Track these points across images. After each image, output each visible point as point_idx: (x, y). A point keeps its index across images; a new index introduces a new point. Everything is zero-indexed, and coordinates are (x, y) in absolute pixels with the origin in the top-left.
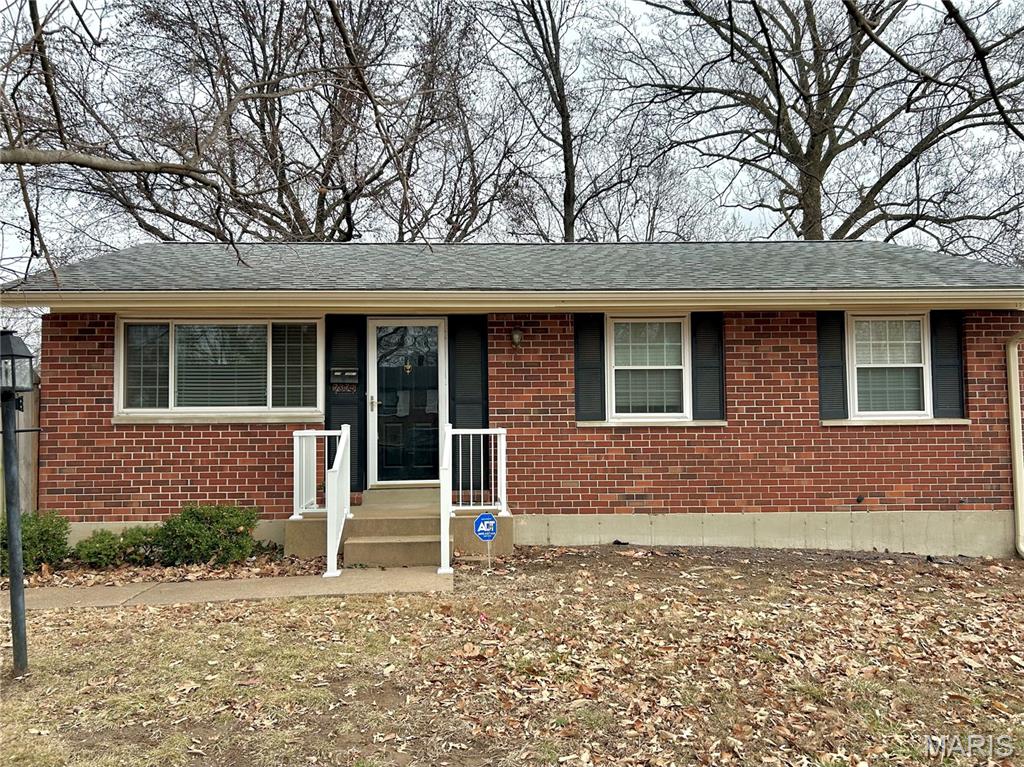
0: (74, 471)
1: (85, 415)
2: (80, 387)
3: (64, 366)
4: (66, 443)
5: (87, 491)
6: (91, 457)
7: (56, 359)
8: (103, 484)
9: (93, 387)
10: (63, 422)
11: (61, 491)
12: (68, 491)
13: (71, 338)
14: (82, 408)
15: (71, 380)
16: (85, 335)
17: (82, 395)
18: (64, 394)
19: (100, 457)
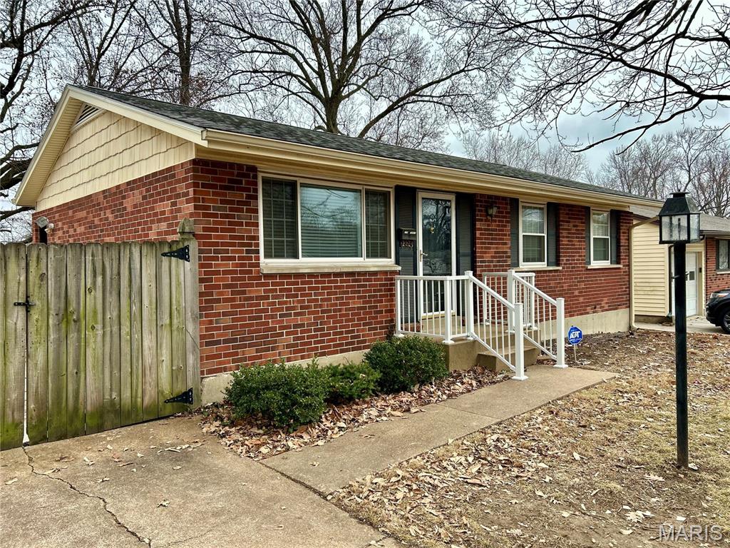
0: (228, 321)
1: (237, 265)
2: (232, 237)
3: (215, 216)
4: (221, 294)
5: (243, 339)
6: (243, 306)
7: (208, 208)
8: (255, 331)
9: (242, 237)
10: (218, 273)
11: (218, 342)
12: (226, 341)
13: (222, 187)
14: (233, 258)
15: (223, 230)
16: (233, 185)
17: (233, 245)
18: (216, 244)
19: (251, 305)
